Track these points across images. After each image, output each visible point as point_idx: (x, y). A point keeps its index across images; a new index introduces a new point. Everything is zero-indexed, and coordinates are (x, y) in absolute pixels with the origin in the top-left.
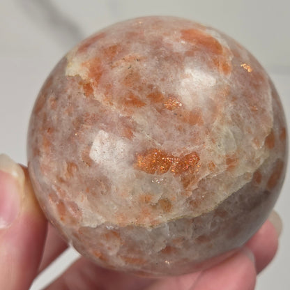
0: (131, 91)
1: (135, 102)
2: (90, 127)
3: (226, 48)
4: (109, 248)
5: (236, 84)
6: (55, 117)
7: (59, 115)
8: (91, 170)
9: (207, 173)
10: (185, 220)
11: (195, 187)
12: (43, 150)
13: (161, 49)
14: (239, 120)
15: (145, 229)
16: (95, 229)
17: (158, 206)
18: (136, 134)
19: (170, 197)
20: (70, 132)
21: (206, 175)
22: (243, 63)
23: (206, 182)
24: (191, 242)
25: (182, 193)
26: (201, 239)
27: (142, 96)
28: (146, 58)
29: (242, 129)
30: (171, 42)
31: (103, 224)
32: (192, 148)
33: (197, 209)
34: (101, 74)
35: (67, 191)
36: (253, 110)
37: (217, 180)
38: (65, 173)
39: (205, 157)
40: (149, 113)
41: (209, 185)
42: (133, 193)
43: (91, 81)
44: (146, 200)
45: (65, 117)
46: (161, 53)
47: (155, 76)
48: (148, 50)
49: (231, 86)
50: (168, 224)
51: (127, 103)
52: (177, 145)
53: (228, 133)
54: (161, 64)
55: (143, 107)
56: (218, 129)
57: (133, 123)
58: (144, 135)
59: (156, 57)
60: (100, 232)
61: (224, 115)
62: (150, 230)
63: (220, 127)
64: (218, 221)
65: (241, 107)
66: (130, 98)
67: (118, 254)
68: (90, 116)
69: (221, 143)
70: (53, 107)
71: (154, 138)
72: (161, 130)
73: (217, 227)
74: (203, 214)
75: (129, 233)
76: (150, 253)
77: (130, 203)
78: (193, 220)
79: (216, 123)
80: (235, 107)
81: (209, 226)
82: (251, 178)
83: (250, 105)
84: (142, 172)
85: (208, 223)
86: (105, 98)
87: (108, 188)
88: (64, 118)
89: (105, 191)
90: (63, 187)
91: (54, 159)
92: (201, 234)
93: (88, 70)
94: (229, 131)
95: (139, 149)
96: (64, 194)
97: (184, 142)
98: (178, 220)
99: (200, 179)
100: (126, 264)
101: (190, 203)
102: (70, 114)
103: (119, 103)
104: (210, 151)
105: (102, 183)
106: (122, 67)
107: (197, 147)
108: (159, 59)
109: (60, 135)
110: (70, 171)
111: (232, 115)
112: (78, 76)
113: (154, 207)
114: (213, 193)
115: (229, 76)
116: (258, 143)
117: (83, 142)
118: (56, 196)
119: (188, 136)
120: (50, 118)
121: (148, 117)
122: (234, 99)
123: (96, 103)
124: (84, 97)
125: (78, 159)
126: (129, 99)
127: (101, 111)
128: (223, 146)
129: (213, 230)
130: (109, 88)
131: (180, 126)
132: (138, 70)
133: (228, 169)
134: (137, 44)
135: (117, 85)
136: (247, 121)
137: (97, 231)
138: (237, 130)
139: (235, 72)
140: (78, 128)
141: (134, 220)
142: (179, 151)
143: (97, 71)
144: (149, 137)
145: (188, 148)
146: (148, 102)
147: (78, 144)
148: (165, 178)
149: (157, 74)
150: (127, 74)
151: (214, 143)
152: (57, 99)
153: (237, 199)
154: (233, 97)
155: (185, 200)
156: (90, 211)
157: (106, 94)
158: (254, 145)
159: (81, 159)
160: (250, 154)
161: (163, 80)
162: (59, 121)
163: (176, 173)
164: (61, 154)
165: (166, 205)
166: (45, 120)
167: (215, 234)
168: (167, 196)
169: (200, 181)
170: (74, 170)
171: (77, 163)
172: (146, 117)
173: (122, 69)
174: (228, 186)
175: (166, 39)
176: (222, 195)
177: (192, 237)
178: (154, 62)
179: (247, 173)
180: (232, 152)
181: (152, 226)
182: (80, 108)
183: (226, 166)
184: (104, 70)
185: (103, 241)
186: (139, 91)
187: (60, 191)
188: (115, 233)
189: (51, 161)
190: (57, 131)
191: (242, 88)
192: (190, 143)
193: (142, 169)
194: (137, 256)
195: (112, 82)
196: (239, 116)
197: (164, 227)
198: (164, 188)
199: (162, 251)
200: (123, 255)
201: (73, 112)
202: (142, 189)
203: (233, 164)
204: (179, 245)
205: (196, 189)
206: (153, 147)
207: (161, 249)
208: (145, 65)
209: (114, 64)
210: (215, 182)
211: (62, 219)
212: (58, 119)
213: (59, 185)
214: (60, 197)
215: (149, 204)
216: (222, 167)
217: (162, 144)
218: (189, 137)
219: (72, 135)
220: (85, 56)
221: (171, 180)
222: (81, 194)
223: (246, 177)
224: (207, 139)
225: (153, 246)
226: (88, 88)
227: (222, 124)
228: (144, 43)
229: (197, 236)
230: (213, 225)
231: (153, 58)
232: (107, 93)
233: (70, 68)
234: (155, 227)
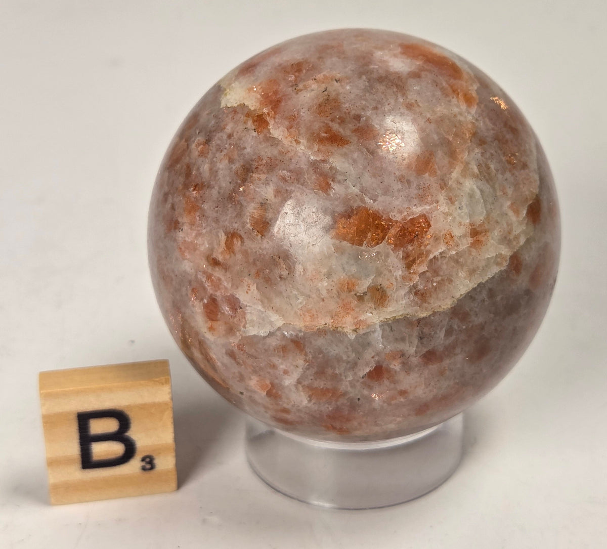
0: (327, 124)
1: (335, 139)
2: (263, 177)
3: (468, 73)
4: (286, 372)
5: (484, 122)
6: (205, 167)
7: (212, 163)
8: (265, 241)
9: (442, 248)
10: (407, 321)
11: (423, 268)
12: (184, 220)
13: (372, 67)
14: (489, 174)
15: (345, 334)
16: (265, 338)
17: (366, 298)
18: (335, 186)
19: (385, 284)
20: (232, 187)
21: (440, 251)
22: (495, 96)
23: (439, 263)
24: (415, 360)
25: (403, 278)
26: (430, 357)
27: (345, 131)
28: (348, 78)
29: (493, 187)
30: (386, 58)
31: (279, 329)
32: (420, 209)
33: (425, 305)
34: (279, 101)
35: (223, 278)
36: (509, 162)
37: (457, 260)
38: (221, 250)
39: (439, 225)
40: (356, 155)
41: (445, 267)
42: (329, 275)
43: (265, 111)
44: (348, 287)
45: (222, 165)
46: (372, 72)
47: (364, 102)
48: (351, 66)
49: (477, 124)
50: (380, 326)
51: (321, 140)
52: (397, 203)
53: (472, 190)
54: (371, 87)
55: (346, 146)
56: (459, 183)
57: (331, 168)
58: (347, 187)
59: (364, 77)
60: (273, 342)
61: (467, 164)
62: (352, 336)
63: (462, 180)
64: (456, 327)
65: (492, 155)
66: (326, 133)
67: (299, 382)
68: (264, 162)
69: (463, 204)
70: (202, 154)
71: (363, 190)
72: (373, 180)
73: (454, 337)
74: (434, 313)
75: (320, 342)
76: (350, 378)
77: (324, 293)
78: (419, 321)
79: (455, 174)
80: (482, 155)
81: (442, 334)
82: (505, 264)
83: (504, 154)
84: (344, 243)
85: (441, 329)
86: (286, 133)
87: (291, 269)
88: (221, 167)
89: (285, 273)
90: (218, 273)
91: (204, 231)
92: (430, 348)
93: (259, 96)
94: (475, 187)
95: (340, 209)
96: (217, 285)
97: (409, 199)
98: (396, 320)
99: (431, 256)
100: (310, 401)
101: (416, 294)
102: (231, 161)
103: (308, 140)
104: (447, 214)
105: (281, 261)
106: (313, 90)
107: (427, 207)
108: (369, 81)
109: (214, 192)
110: (229, 246)
111: (479, 166)
112: (243, 106)
113: (361, 298)
114: (451, 281)
115: (474, 110)
116: (517, 212)
117: (253, 199)
118: (204, 288)
119: (414, 191)
120: (198, 169)
121: (354, 161)
122: (482, 142)
123: (273, 141)
124: (255, 134)
125: (243, 227)
126: (324, 135)
127: (281, 153)
128: (465, 210)
129: (448, 342)
130: (293, 121)
131: (402, 175)
132: (338, 95)
133: (473, 245)
134: (335, 59)
135: (306, 116)
136: (500, 176)
137: (269, 341)
138: (487, 188)
139: (482, 106)
140: (244, 181)
141: (329, 321)
142: (400, 212)
143: (274, 97)
144: (356, 190)
145: (414, 209)
146: (354, 139)
147: (245, 204)
148: (378, 253)
149: (366, 100)
150: (321, 100)
151: (452, 203)
152: (208, 141)
153: (484, 294)
154: (480, 140)
155: (407, 289)
156: (260, 307)
157: (289, 128)
158: (511, 213)
159: (249, 225)
160: (505, 225)
161: (376, 108)
162: (214, 172)
163: (396, 245)
164: (217, 221)
165: (379, 295)
166: (188, 174)
167: (449, 350)
168: (380, 280)
169: (431, 260)
170: (237, 243)
171: (242, 233)
172: (351, 161)
173: (313, 93)
174: (472, 272)
175: (378, 54)
176: (463, 285)
177: (416, 352)
178: (362, 83)
179: (501, 254)
180: (479, 219)
181: (355, 330)
182: (248, 150)
183: (470, 240)
184: (283, 96)
185: (277, 360)
186: (339, 124)
187: (212, 281)
188: (297, 343)
189: (199, 234)
190: (209, 187)
191: (493, 129)
192: (416, 201)
193: (344, 239)
194: (329, 385)
195: (299, 111)
196: (489, 168)
197: (374, 332)
198: (377, 268)
199: (370, 375)
200: (306, 383)
201: (236, 157)
202: (343, 268)
203: (480, 238)
204: (396, 366)
205: (424, 273)
206: (361, 204)
207: (367, 370)
208: (348, 88)
209: (301, 86)
210: (453, 264)
211: (211, 329)
212: (211, 169)
213: (210, 271)
214: (210, 290)
215: (353, 293)
216: (464, 241)
217: (375, 201)
218: (416, 192)
219: (235, 191)
220: (253, 78)
221: (387, 256)
222: (247, 280)
223: (499, 260)
224: (442, 197)
225: (356, 364)
226: (260, 121)
227: (464, 176)
228: (344, 58)
229: (425, 350)
230: (449, 332)
231: (360, 77)
232: (291, 127)
233: (228, 97)
234: (361, 332)
